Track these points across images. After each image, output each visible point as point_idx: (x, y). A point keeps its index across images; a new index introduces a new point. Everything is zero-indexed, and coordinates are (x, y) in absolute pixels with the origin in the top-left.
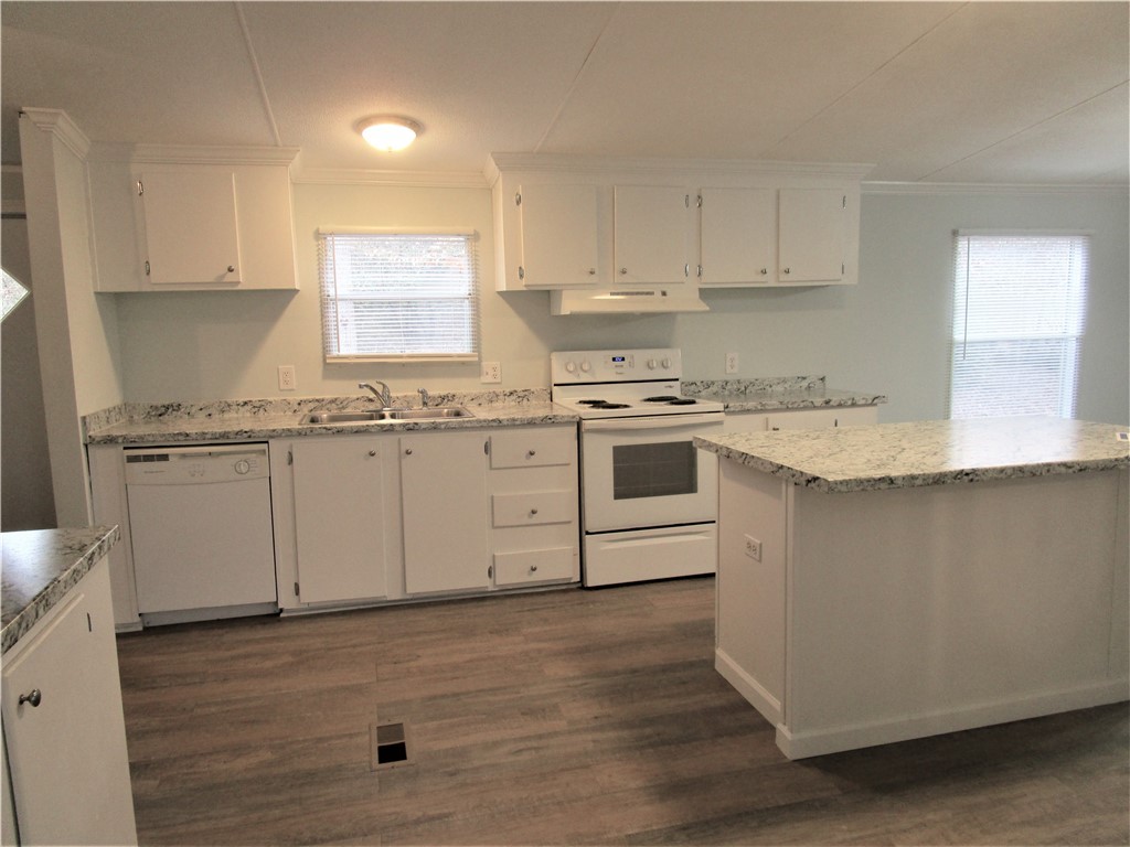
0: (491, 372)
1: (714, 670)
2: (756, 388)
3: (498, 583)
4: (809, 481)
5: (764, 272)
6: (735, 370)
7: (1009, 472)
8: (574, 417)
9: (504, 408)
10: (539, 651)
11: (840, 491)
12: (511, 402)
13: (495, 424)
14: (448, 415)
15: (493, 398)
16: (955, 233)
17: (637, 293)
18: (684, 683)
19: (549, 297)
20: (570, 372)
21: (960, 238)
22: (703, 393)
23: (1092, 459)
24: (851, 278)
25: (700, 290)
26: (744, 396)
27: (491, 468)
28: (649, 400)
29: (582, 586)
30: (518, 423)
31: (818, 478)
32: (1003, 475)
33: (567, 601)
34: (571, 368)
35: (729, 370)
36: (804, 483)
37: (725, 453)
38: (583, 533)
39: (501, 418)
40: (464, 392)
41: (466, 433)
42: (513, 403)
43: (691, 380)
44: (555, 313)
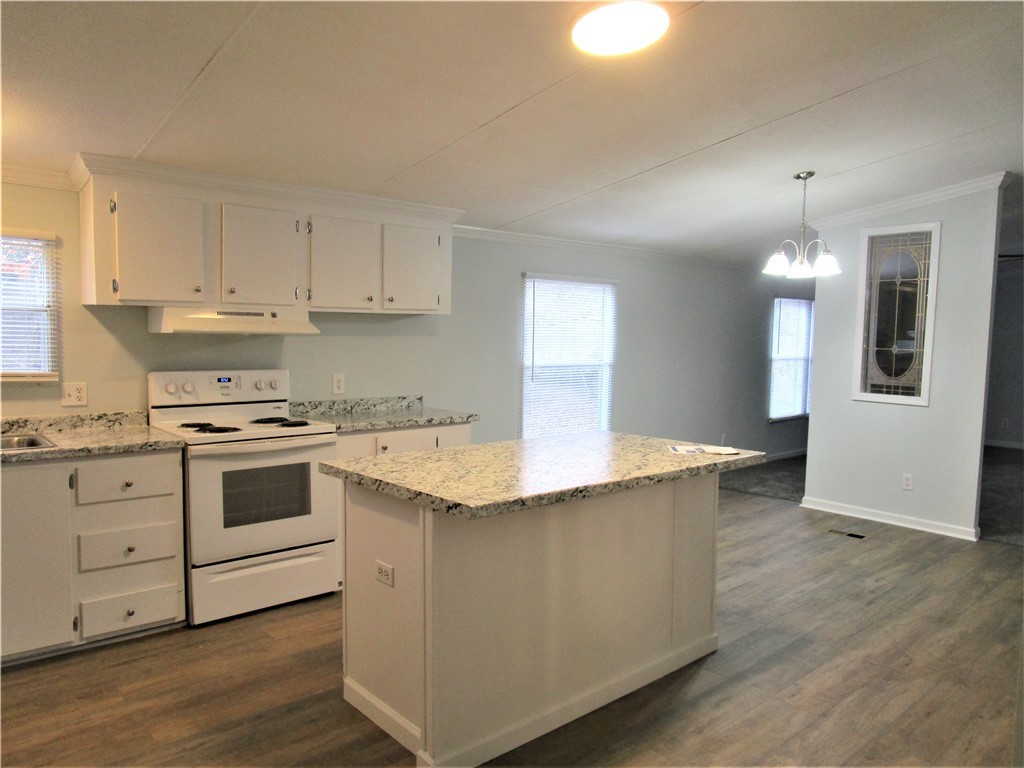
0: (75, 394)
1: (343, 700)
2: (361, 407)
3: (85, 635)
4: (449, 508)
5: (370, 299)
6: (342, 391)
7: (611, 487)
8: (178, 443)
9: (91, 434)
10: (144, 711)
11: (481, 517)
12: (100, 426)
13: (81, 454)
14: (20, 444)
15: (77, 423)
16: (524, 275)
17: (248, 314)
18: (313, 721)
19: (147, 313)
20: (171, 393)
21: (527, 280)
22: (312, 413)
23: (665, 471)
24: (445, 309)
25: (310, 313)
26: (350, 416)
27: (77, 504)
28: (258, 422)
29: (188, 625)
30: (112, 451)
31: (459, 505)
32: (606, 490)
33: (171, 645)
34: (172, 389)
35: (336, 391)
36: (445, 510)
37: (355, 479)
38: (188, 566)
39: (91, 446)
40: (40, 416)
41: (45, 466)
42: (103, 428)
43: (300, 401)
44: (153, 330)
